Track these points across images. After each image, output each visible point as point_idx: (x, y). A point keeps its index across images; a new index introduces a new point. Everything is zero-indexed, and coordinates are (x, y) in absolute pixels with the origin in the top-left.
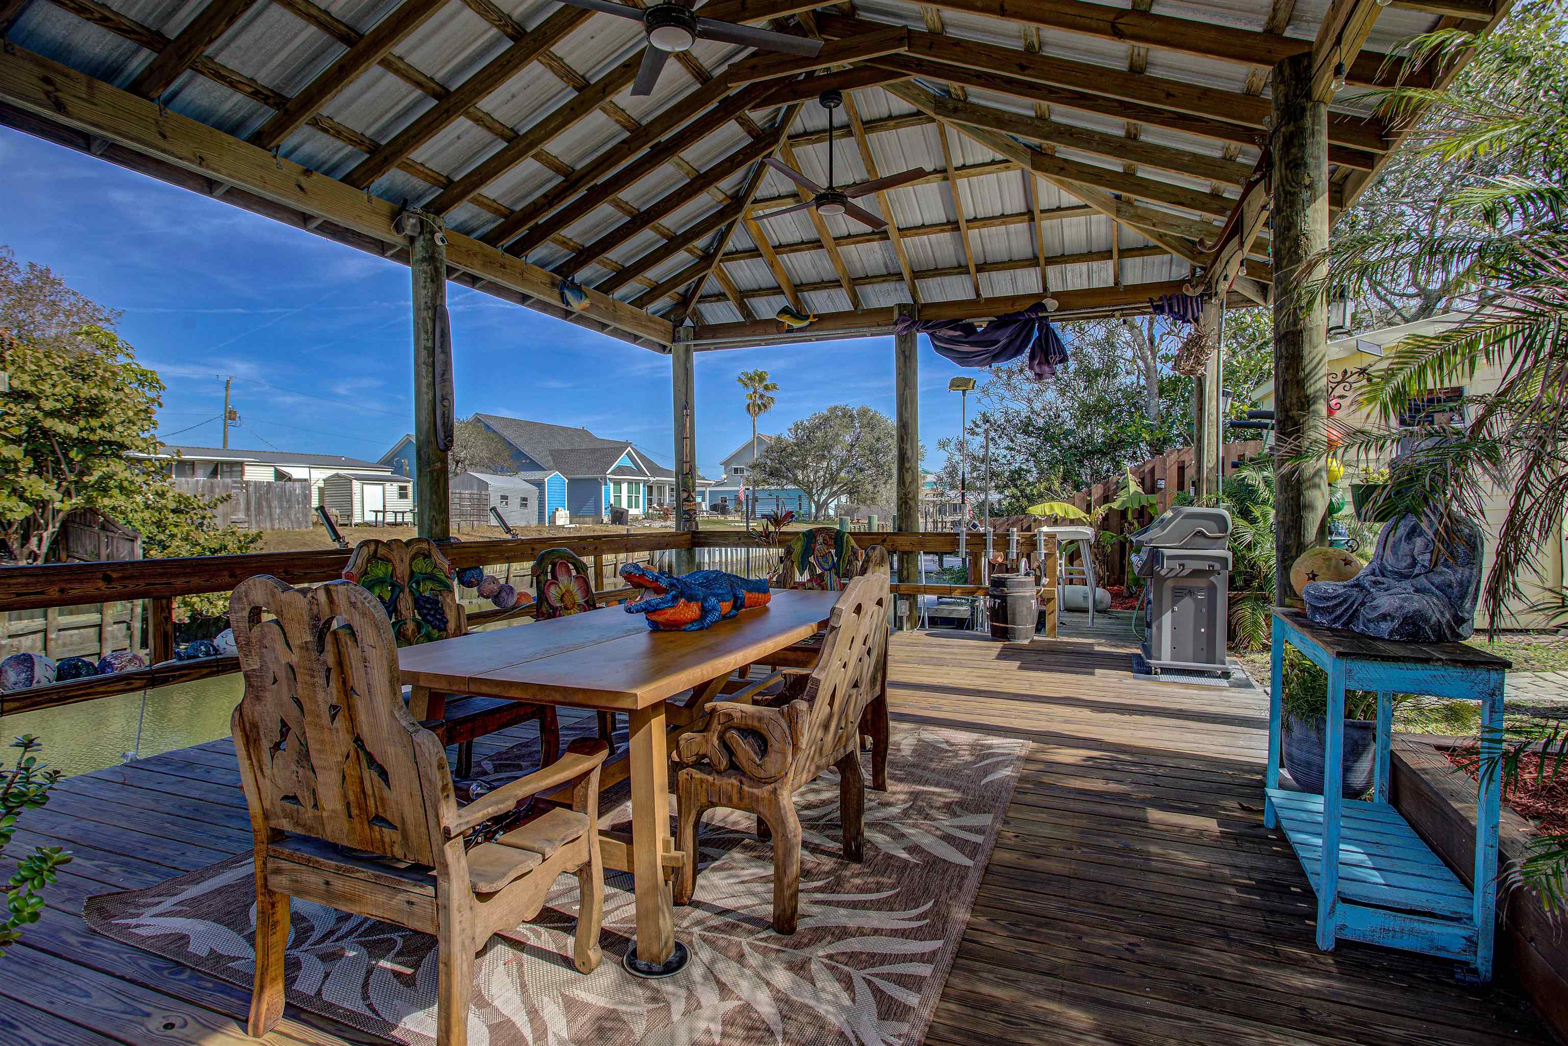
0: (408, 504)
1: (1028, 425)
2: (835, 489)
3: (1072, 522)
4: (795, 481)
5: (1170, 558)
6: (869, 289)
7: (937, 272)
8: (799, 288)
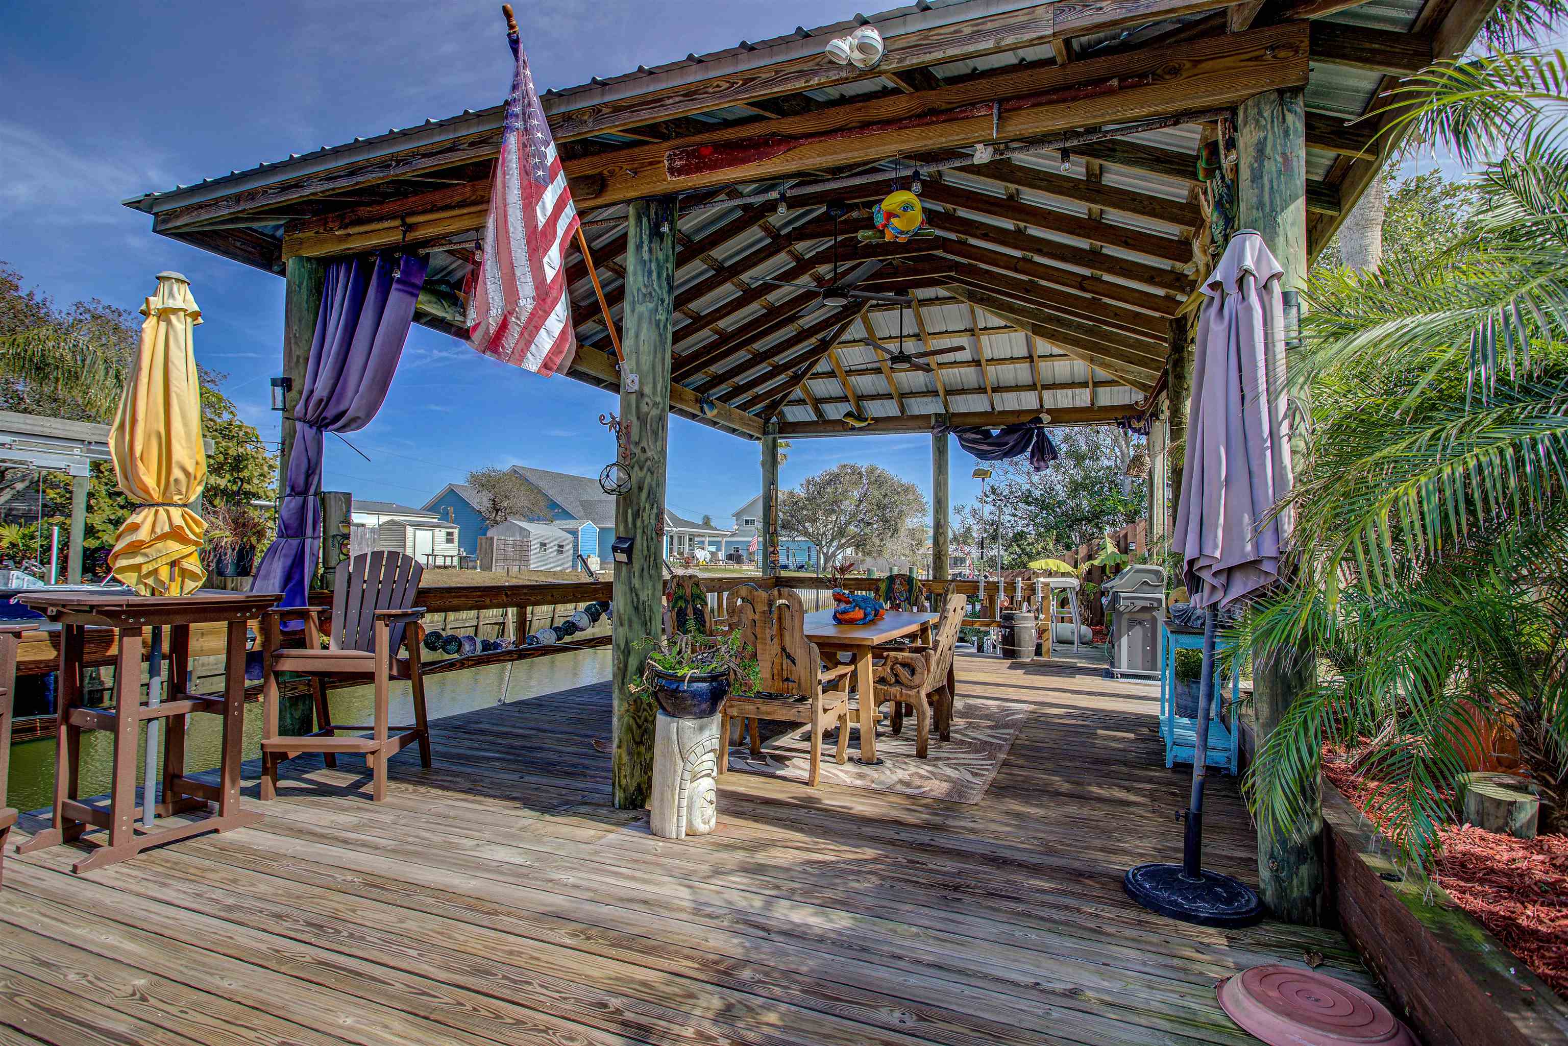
0: (453, 549)
1: (1027, 497)
2: (843, 541)
3: (1064, 575)
4: (806, 533)
5: (1124, 598)
6: (912, 401)
7: (963, 391)
8: (861, 398)
